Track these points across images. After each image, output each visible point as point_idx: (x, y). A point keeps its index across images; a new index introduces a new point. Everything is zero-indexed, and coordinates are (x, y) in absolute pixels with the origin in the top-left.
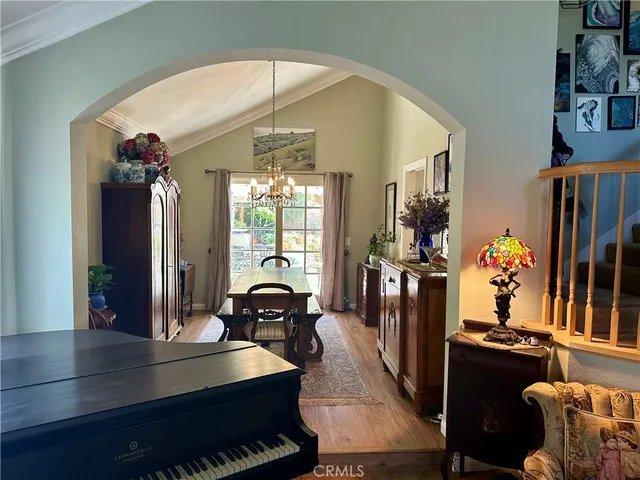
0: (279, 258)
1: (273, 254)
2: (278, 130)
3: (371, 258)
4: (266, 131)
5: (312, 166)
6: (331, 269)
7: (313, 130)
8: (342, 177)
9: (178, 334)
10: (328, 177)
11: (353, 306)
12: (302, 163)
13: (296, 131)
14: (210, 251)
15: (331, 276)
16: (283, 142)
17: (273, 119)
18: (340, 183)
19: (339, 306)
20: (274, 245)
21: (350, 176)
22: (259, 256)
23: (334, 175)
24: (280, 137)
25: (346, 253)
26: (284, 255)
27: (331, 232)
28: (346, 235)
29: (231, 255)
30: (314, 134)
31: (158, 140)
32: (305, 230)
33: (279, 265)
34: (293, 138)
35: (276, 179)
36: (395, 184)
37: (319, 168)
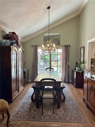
0: (50, 68)
1: (49, 67)
2: (50, 34)
3: (77, 68)
4: (47, 35)
5: (59, 44)
6: (64, 71)
7: (59, 34)
8: (67, 46)
9: (23, 89)
10: (64, 46)
11: (71, 81)
12: (57, 43)
13: (55, 34)
14: (33, 66)
15: (64, 73)
16: (51, 37)
17: (49, 31)
18: (67, 48)
19: (67, 81)
20: (49, 65)
21: (70, 46)
22: (46, 67)
23: (65, 46)
24: (51, 36)
25: (69, 67)
26: (52, 67)
27: (64, 61)
28: (68, 62)
29: (38, 67)
30: (60, 35)
31: (15, 34)
32: (57, 61)
33: (50, 70)
34: (54, 36)
35: (50, 44)
36: (84, 47)
37: (61, 44)
